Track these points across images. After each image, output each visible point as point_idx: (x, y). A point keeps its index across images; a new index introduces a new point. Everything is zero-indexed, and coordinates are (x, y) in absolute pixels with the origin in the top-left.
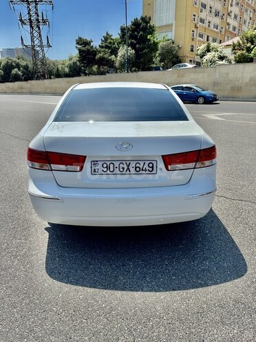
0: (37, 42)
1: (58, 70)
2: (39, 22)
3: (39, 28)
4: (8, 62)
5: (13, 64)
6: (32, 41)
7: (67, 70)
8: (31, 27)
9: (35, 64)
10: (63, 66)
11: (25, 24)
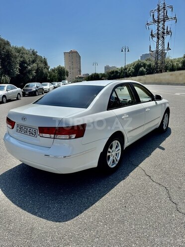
0: (160, 48)
1: (173, 66)
2: (164, 34)
3: (164, 38)
4: (138, 63)
5: (142, 64)
6: (157, 47)
7: (180, 65)
8: (158, 38)
9: (157, 63)
10: (178, 63)
11: (154, 37)
